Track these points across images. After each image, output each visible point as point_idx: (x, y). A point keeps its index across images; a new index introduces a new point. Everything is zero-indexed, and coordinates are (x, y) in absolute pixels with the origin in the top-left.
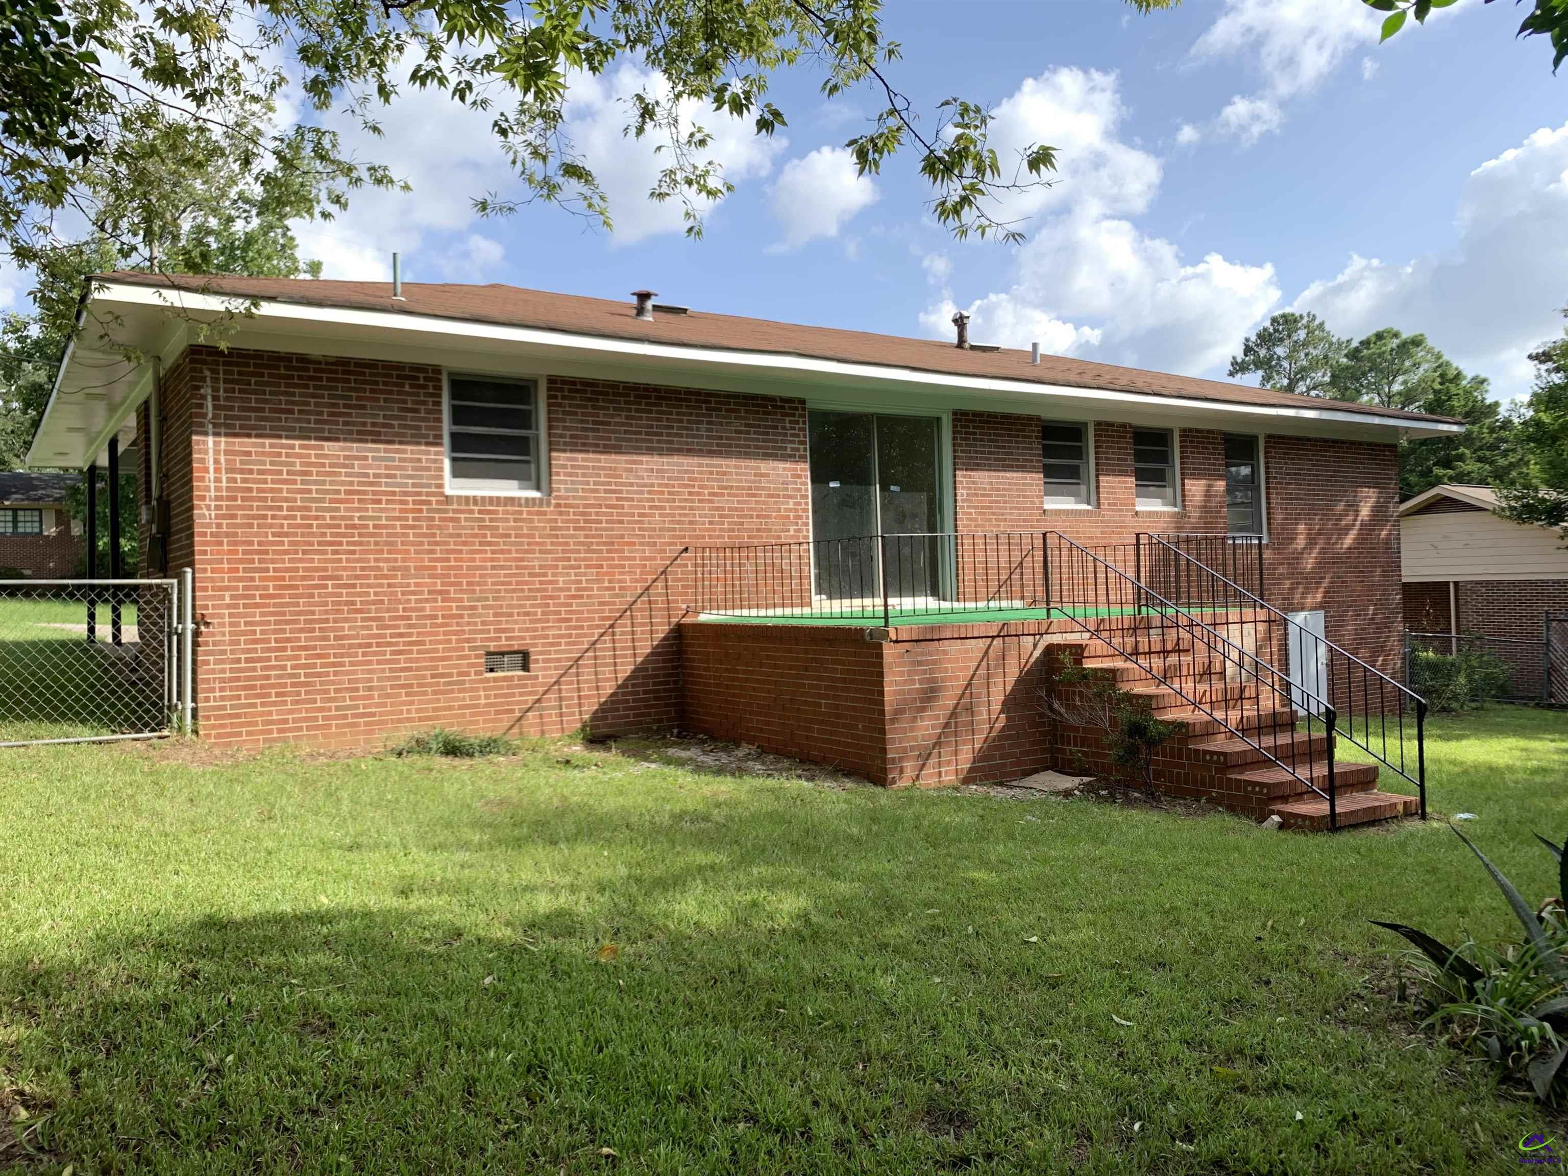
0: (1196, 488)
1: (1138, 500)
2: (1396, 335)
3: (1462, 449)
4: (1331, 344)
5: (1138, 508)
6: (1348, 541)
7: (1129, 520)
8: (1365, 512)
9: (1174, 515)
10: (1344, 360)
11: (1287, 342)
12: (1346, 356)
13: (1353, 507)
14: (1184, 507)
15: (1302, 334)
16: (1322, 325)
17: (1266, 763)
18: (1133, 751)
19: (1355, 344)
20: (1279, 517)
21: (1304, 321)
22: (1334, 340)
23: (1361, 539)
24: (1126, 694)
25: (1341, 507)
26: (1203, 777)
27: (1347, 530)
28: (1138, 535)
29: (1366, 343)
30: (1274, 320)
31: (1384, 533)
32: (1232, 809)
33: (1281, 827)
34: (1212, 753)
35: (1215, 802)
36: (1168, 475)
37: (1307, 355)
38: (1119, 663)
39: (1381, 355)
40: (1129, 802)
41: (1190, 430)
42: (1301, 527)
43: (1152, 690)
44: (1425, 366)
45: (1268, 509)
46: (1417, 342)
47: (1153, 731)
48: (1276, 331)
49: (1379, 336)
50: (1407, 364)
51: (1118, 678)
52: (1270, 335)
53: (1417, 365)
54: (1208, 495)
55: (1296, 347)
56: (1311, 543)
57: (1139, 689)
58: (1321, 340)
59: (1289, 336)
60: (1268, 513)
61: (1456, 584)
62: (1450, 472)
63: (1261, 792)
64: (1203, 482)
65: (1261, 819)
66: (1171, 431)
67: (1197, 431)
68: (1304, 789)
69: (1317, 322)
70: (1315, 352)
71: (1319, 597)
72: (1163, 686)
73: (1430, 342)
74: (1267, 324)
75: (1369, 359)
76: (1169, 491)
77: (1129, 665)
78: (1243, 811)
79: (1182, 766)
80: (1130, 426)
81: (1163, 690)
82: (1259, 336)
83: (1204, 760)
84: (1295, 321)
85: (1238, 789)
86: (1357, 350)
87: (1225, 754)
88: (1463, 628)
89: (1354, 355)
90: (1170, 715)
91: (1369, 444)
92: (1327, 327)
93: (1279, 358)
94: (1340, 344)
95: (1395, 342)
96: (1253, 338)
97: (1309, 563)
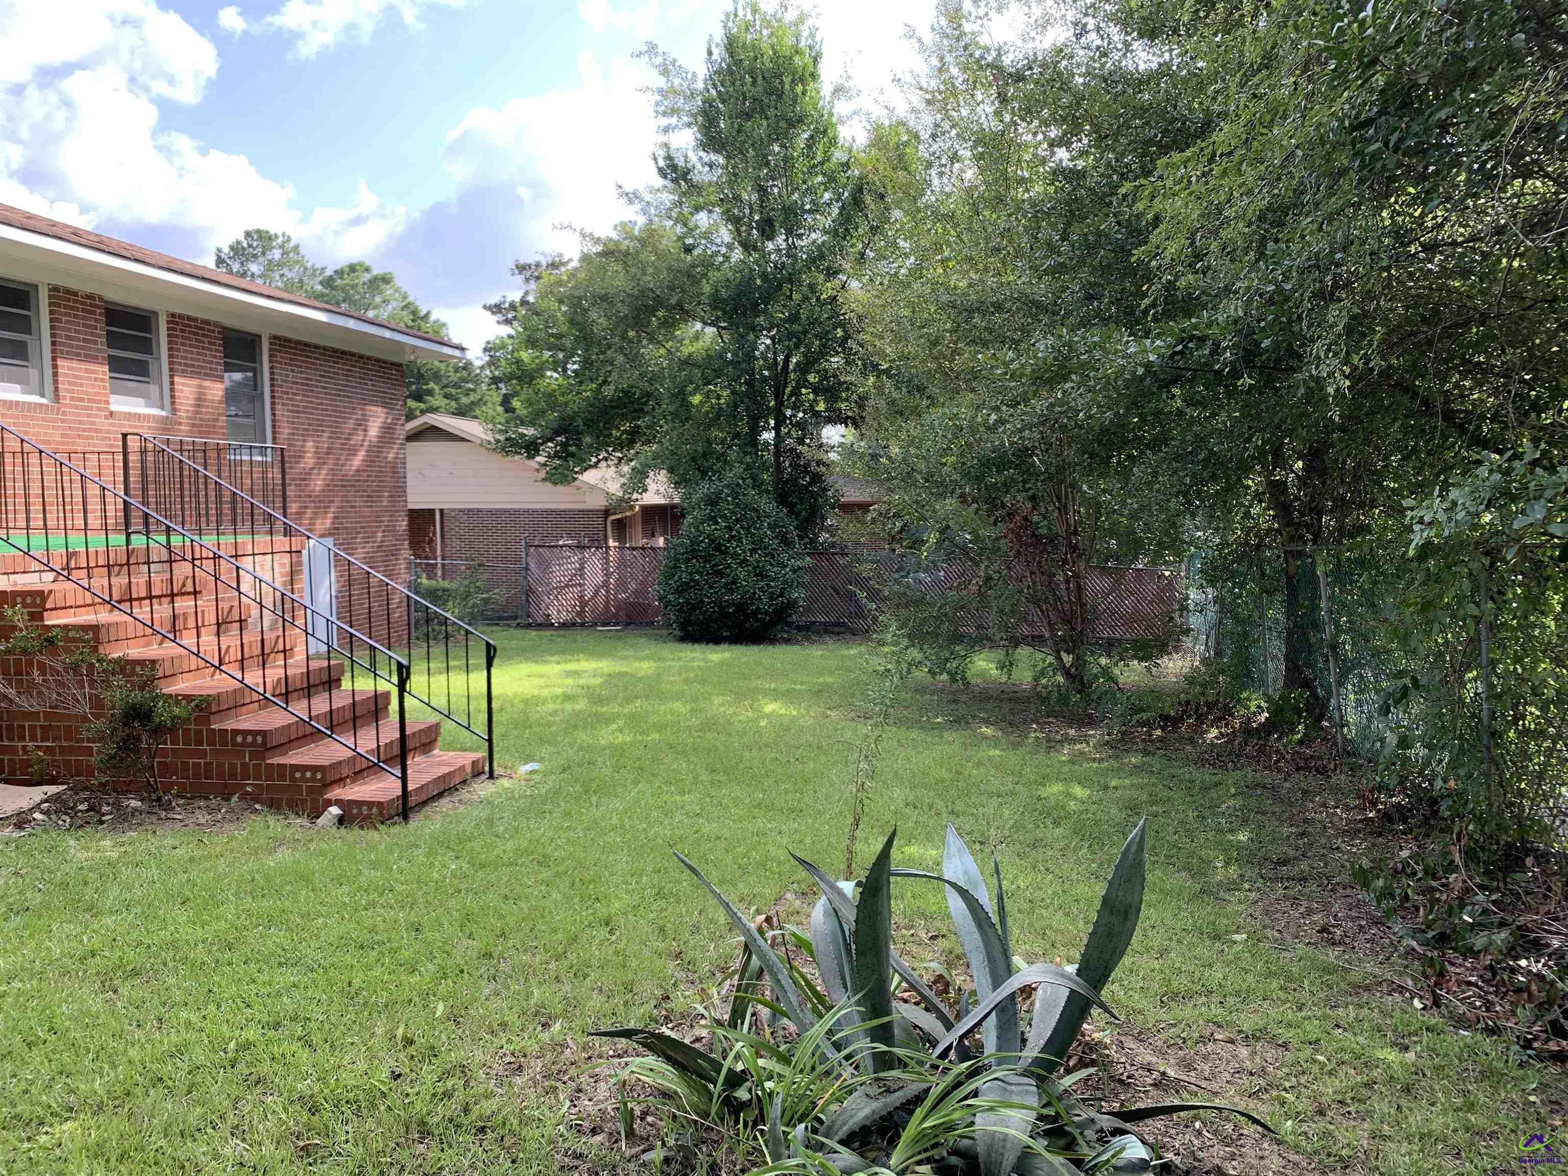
0: (186, 388)
1: (113, 398)
2: (367, 270)
3: (432, 385)
4: (306, 269)
5: (113, 408)
6: (357, 461)
7: (102, 422)
8: (374, 431)
9: (164, 420)
10: (319, 288)
11: (261, 259)
12: (321, 283)
13: (362, 425)
14: (174, 411)
15: (277, 254)
16: (296, 247)
17: (314, 736)
18: (129, 745)
19: (328, 272)
20: (285, 431)
21: (280, 240)
22: (309, 265)
23: (370, 461)
24: (118, 661)
25: (350, 424)
26: (233, 766)
27: (353, 451)
28: (125, 436)
29: (340, 273)
30: (248, 234)
31: (391, 455)
32: (274, 805)
33: (341, 821)
34: (245, 733)
35: (250, 798)
36: (152, 368)
37: (282, 276)
38: (104, 616)
39: (353, 287)
40: (124, 818)
41: (181, 317)
42: (310, 444)
43: (153, 651)
44: (394, 304)
45: (273, 421)
46: (386, 280)
47: (163, 713)
48: (250, 246)
49: (353, 268)
50: (378, 299)
51: (103, 636)
52: (244, 249)
53: (386, 302)
54: (200, 399)
55: (270, 266)
56: (320, 462)
57: (135, 652)
58: (296, 262)
59: (263, 253)
60: (274, 427)
61: (441, 511)
62: (422, 406)
63: (313, 779)
64: (196, 382)
65: (316, 814)
66: (156, 314)
67: (189, 318)
68: (365, 764)
69: (292, 244)
70: (290, 275)
71: (328, 523)
72: (168, 644)
73: (398, 282)
74: (241, 237)
75: (343, 289)
76: (153, 389)
77: (116, 617)
78: (290, 807)
79: (202, 754)
80: (101, 299)
81: (169, 650)
82: (232, 248)
83: (234, 743)
84: (270, 238)
85: (282, 777)
86: (331, 278)
87: (264, 733)
88: (448, 554)
89: (328, 282)
90: (181, 686)
91: (377, 360)
92: (303, 251)
93: (253, 275)
94: (315, 270)
95: (367, 277)
96: (226, 250)
97: (318, 484)
